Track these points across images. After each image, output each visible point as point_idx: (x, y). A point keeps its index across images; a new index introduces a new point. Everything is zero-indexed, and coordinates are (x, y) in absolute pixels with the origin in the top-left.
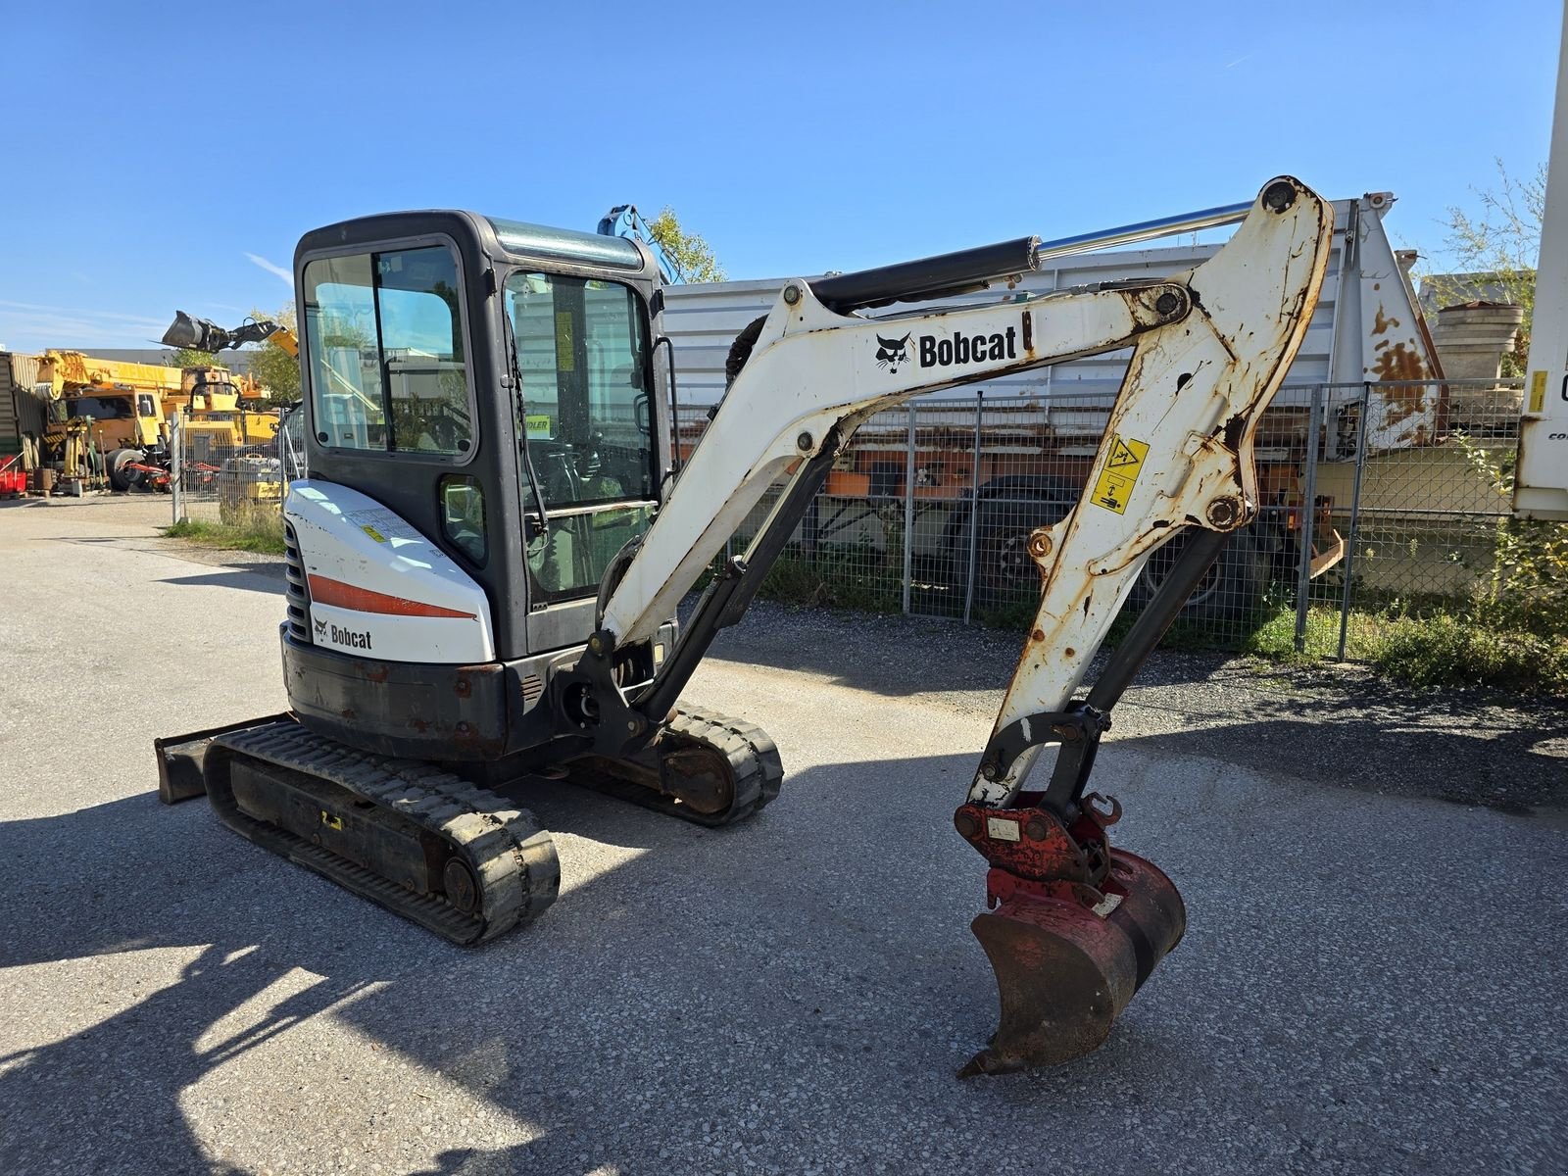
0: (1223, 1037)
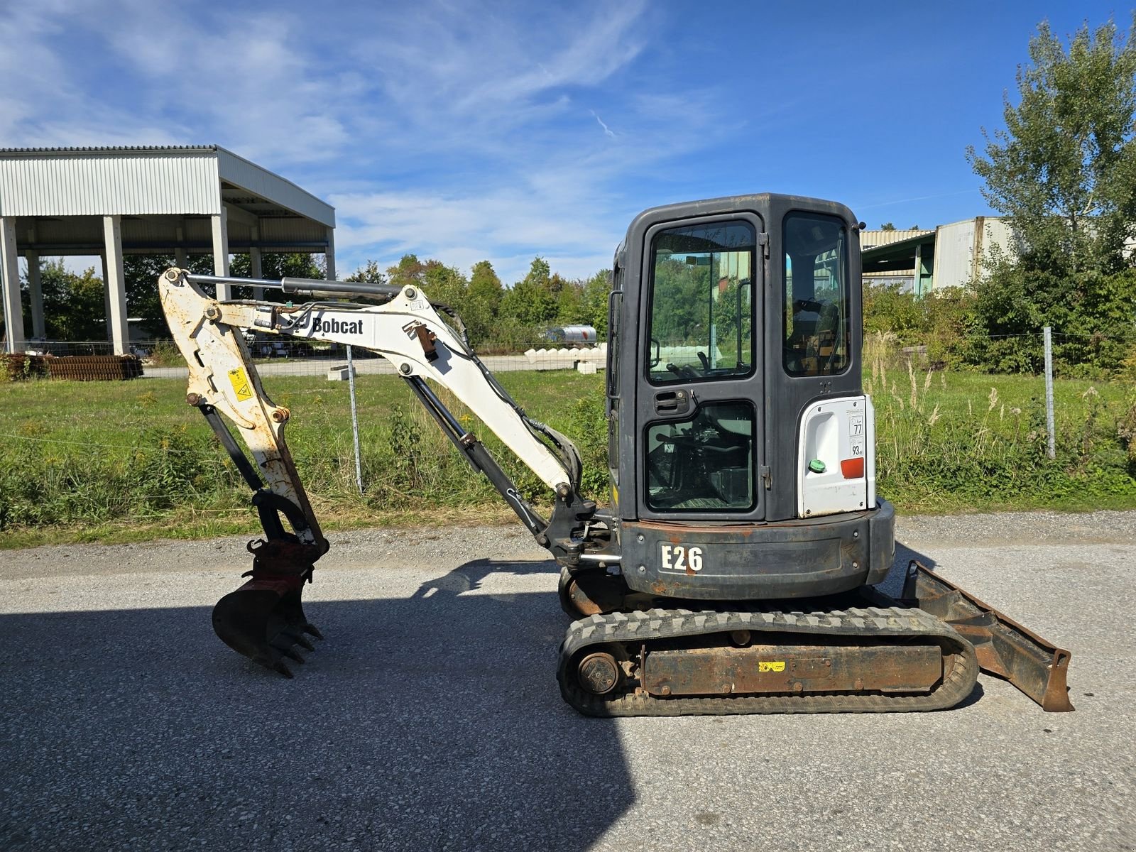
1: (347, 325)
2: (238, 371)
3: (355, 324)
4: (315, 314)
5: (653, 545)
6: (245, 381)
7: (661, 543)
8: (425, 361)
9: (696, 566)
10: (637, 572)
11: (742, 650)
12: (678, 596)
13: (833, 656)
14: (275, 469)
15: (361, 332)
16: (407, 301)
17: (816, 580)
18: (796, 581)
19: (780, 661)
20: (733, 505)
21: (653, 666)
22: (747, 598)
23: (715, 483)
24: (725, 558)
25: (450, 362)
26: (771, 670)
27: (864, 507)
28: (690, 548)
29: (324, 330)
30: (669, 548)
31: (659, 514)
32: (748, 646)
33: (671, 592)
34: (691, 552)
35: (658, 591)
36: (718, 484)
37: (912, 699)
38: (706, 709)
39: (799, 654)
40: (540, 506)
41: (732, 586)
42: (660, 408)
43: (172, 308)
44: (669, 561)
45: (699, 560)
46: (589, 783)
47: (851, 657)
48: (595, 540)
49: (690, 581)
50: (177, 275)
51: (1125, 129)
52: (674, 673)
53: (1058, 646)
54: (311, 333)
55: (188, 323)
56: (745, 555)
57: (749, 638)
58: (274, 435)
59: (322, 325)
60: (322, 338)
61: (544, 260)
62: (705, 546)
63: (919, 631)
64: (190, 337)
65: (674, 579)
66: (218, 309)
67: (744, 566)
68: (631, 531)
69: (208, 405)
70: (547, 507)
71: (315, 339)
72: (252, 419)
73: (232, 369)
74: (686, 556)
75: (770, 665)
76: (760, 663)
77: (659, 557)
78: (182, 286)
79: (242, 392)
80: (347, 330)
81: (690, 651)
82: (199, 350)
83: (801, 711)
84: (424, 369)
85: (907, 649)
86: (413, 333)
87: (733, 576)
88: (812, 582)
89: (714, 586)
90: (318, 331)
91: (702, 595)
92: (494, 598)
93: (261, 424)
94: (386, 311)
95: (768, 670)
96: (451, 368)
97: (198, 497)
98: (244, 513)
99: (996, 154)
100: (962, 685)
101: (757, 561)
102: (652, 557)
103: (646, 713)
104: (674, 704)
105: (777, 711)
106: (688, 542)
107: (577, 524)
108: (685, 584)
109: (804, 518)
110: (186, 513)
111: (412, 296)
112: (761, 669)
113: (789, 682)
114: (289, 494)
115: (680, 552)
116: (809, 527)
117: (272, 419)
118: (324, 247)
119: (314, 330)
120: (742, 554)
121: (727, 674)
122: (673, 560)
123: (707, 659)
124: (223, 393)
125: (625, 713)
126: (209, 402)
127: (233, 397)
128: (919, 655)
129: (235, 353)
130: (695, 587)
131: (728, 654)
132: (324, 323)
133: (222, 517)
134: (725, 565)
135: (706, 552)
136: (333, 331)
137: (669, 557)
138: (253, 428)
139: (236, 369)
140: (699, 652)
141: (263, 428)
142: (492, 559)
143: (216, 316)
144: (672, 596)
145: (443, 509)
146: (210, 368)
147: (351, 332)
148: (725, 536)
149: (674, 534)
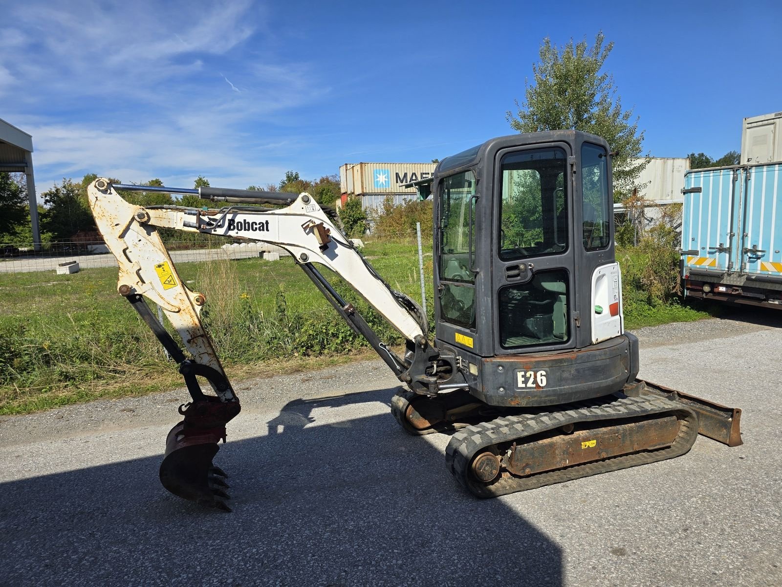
0: (145, 532)
1: (256, 224)
2: (163, 265)
3: (263, 223)
4: (229, 217)
5: (510, 373)
6: (170, 272)
7: (517, 370)
8: (319, 251)
9: (542, 383)
10: (497, 392)
11: (570, 436)
12: (528, 406)
13: (622, 432)
14: (198, 344)
15: (267, 230)
16: (302, 204)
17: (612, 383)
18: (602, 386)
19: (593, 439)
20: (544, 340)
21: (519, 456)
22: (573, 401)
23: (530, 327)
24: (561, 376)
25: (337, 251)
26: (589, 446)
27: (619, 334)
28: (537, 371)
29: (238, 229)
30: (523, 373)
31: (509, 351)
32: (572, 433)
33: (523, 403)
34: (539, 374)
35: (513, 404)
36: (532, 327)
37: (663, 452)
38: (555, 480)
39: (604, 434)
40: (311, 357)
41: (565, 394)
42: (509, 277)
43: (101, 213)
44: (523, 382)
45: (544, 379)
46: (525, 545)
47: (631, 430)
48: (440, 374)
49: (538, 394)
50: (106, 184)
51: (591, 105)
52: (532, 459)
53: (734, 408)
54: (227, 232)
55: (117, 225)
56: (572, 372)
57: (573, 427)
58: (197, 315)
59: (235, 225)
60: (236, 235)
61: (205, 179)
62: (547, 369)
63: (669, 408)
64: (119, 237)
65: (527, 393)
66: (147, 213)
67: (572, 379)
68: (492, 364)
69: (138, 295)
70: (317, 357)
71: (230, 236)
72: (177, 303)
73: (158, 263)
74: (535, 377)
75: (587, 443)
76: (582, 443)
77: (515, 381)
78: (110, 193)
79: (167, 282)
80: (256, 228)
81: (540, 442)
82: (127, 248)
83: (609, 470)
84: (317, 257)
85: (659, 420)
86: (308, 230)
87: (566, 387)
88: (609, 385)
89: (554, 395)
90: (233, 230)
91: (545, 402)
92: (335, 426)
93: (185, 307)
94: (288, 212)
95: (587, 447)
96: (337, 255)
97: (19, 377)
98: (66, 386)
99: (524, 117)
100: (688, 438)
101: (580, 376)
102: (510, 380)
103: (520, 489)
104: (534, 480)
105: (596, 473)
106: (536, 367)
107: (429, 364)
108: (535, 396)
109: (596, 344)
110: (10, 392)
111: (306, 201)
112: (583, 447)
113: (599, 453)
114: (211, 363)
115: (531, 375)
116: (606, 349)
117: (194, 303)
118: (24, 167)
119: (229, 229)
120: (571, 372)
121: (564, 454)
122: (526, 381)
123: (551, 445)
124: (151, 283)
125: (507, 492)
126: (139, 292)
127: (159, 287)
128: (666, 423)
129: (160, 250)
130: (542, 397)
131: (564, 440)
132: (238, 223)
133: (46, 392)
134: (561, 380)
135: (549, 373)
136: (245, 230)
137: (523, 379)
138: (178, 312)
139: (161, 263)
140: (546, 441)
141: (187, 311)
142: (304, 399)
143: (146, 219)
144: (524, 406)
145: (238, 366)
146: (138, 263)
147: (260, 230)
148: (561, 361)
149: (526, 363)
